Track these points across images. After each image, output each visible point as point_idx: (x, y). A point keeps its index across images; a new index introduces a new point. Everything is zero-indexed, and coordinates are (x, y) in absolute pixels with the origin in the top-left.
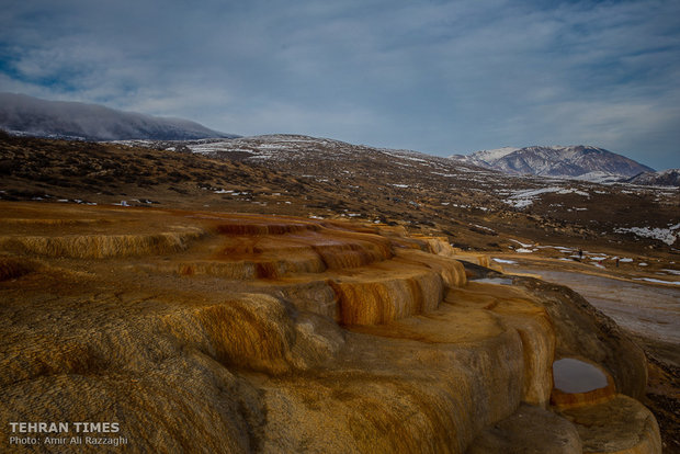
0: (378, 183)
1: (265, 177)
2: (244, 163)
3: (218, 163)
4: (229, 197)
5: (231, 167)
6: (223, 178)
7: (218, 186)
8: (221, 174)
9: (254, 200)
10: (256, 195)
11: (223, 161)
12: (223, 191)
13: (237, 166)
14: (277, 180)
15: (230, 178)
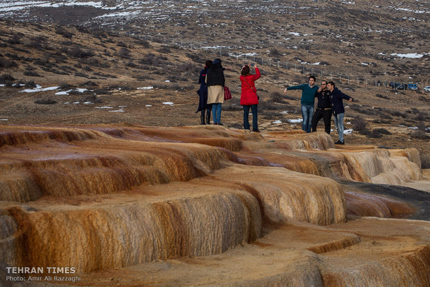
0: (360, 53)
1: (125, 55)
2: (81, 30)
3: (30, 33)
4: (50, 100)
5: (55, 39)
6: (38, 62)
7: (29, 79)
8: (35, 54)
9: (100, 102)
10: (104, 91)
11: (40, 28)
12: (38, 88)
13: (68, 36)
14: (148, 61)
15: (53, 60)
